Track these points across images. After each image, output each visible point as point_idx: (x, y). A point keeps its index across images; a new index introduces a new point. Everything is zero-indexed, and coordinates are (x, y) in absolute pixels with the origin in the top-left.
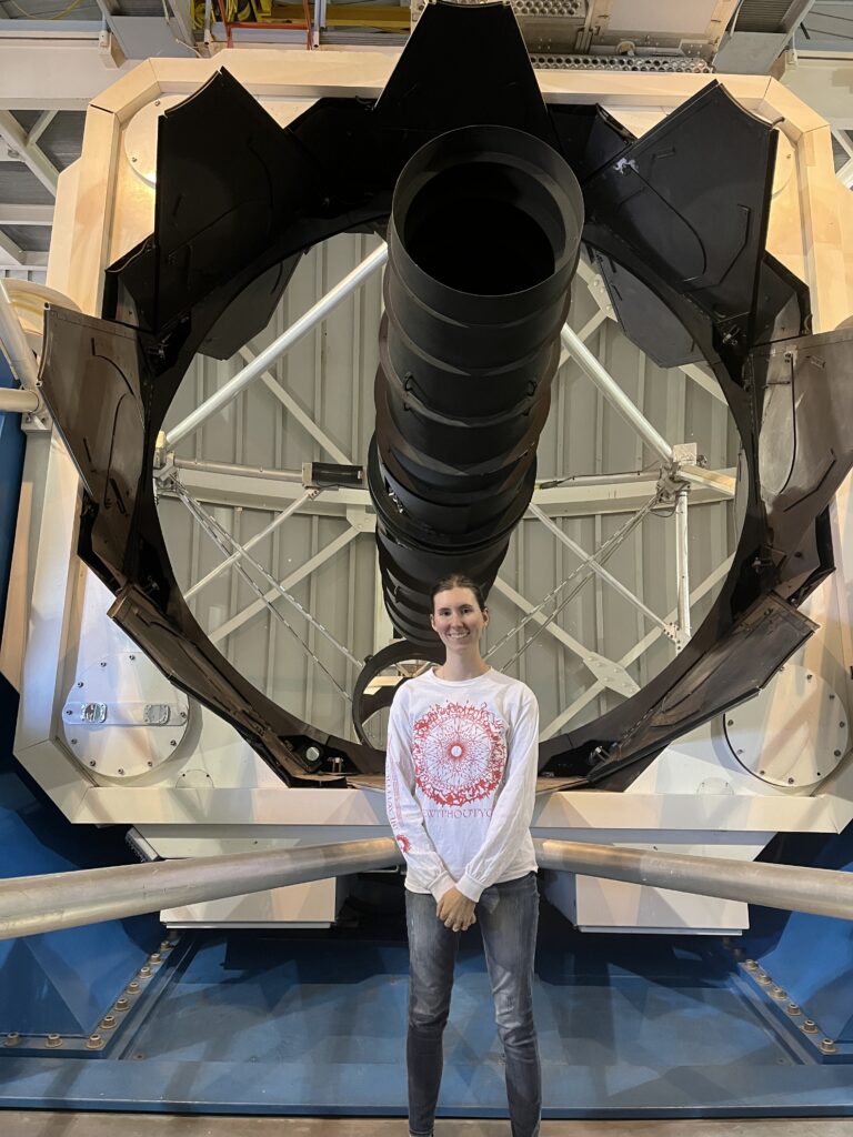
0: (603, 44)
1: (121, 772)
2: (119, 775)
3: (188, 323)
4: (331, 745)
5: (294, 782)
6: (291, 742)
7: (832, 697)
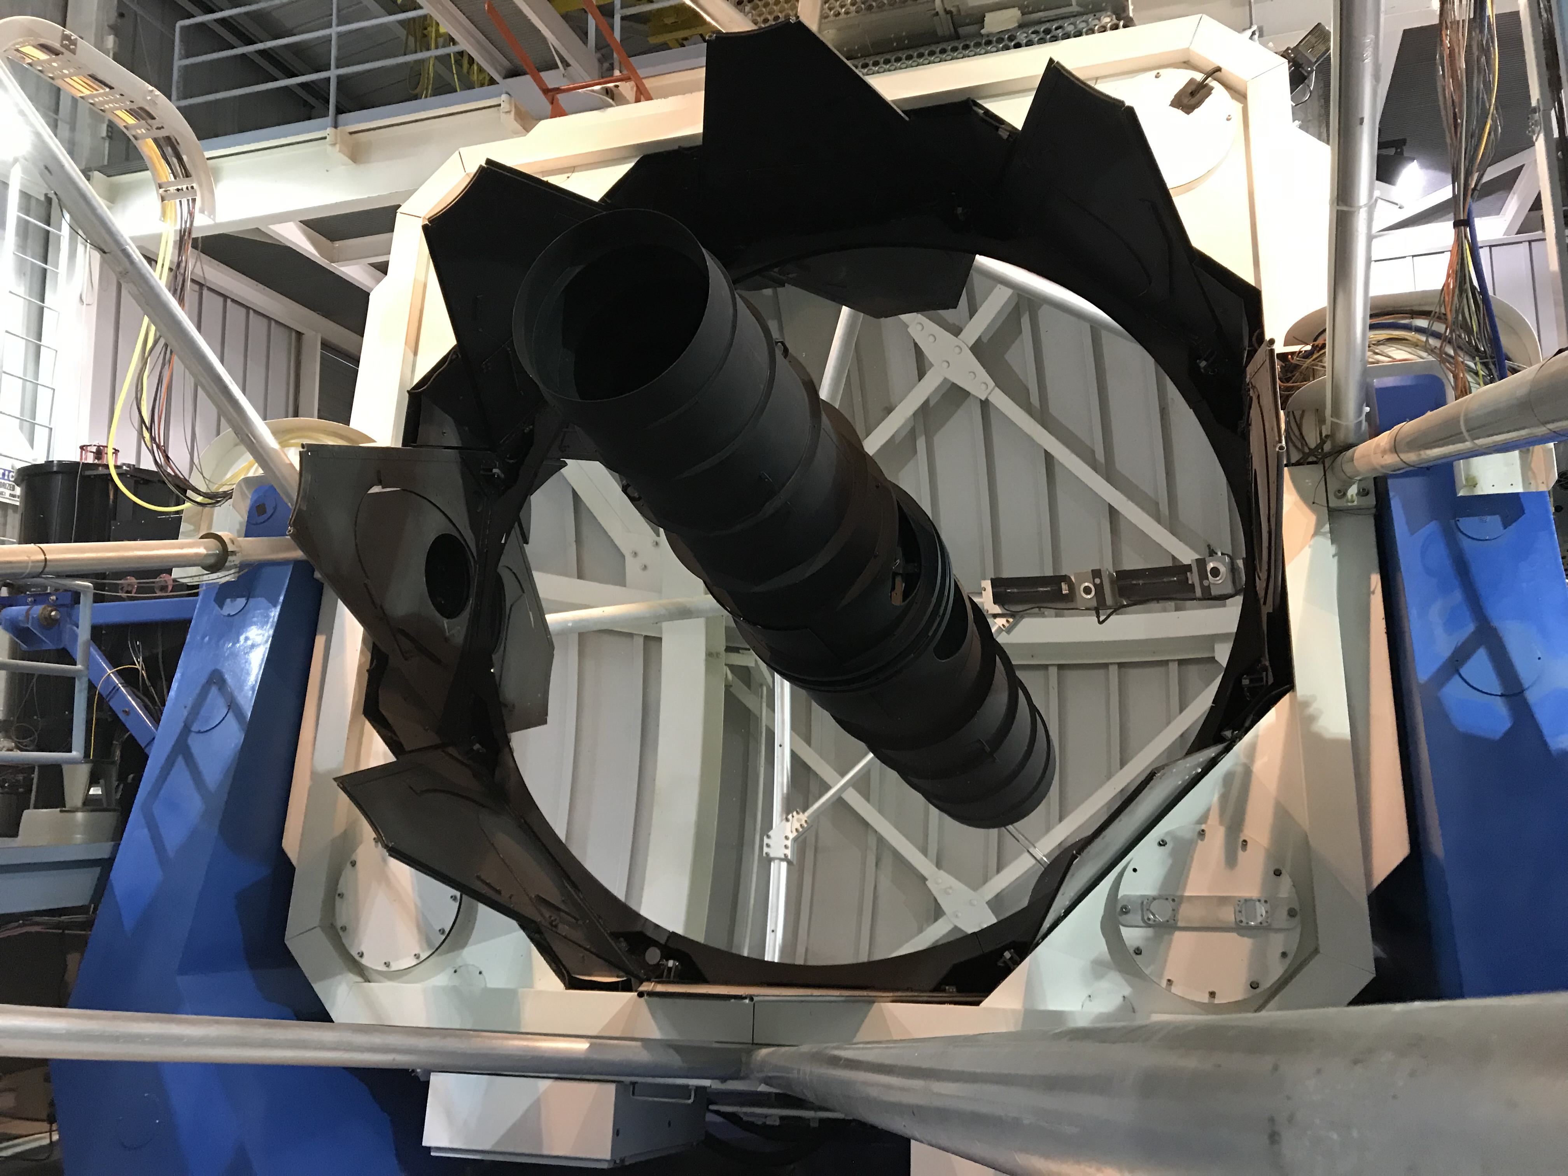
0: (968, 25)
1: (387, 964)
2: (384, 969)
3: (532, 432)
4: (671, 945)
5: (573, 984)
6: (626, 940)
7: (1278, 873)
